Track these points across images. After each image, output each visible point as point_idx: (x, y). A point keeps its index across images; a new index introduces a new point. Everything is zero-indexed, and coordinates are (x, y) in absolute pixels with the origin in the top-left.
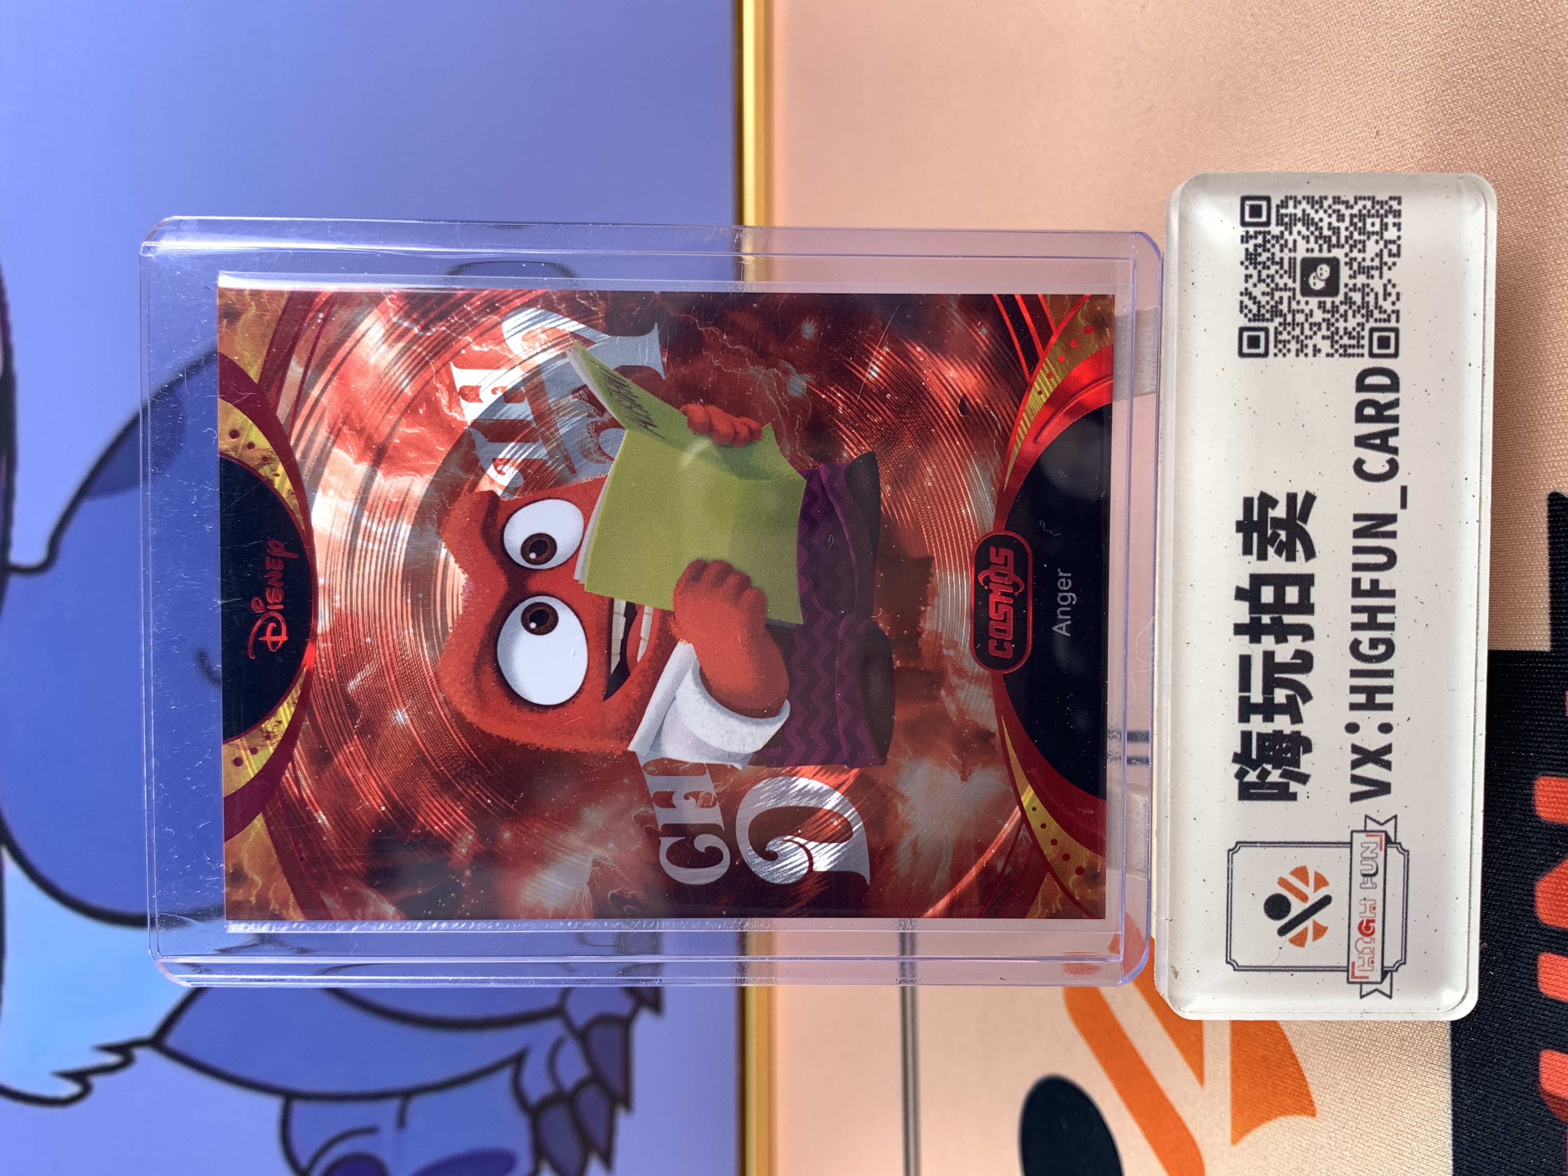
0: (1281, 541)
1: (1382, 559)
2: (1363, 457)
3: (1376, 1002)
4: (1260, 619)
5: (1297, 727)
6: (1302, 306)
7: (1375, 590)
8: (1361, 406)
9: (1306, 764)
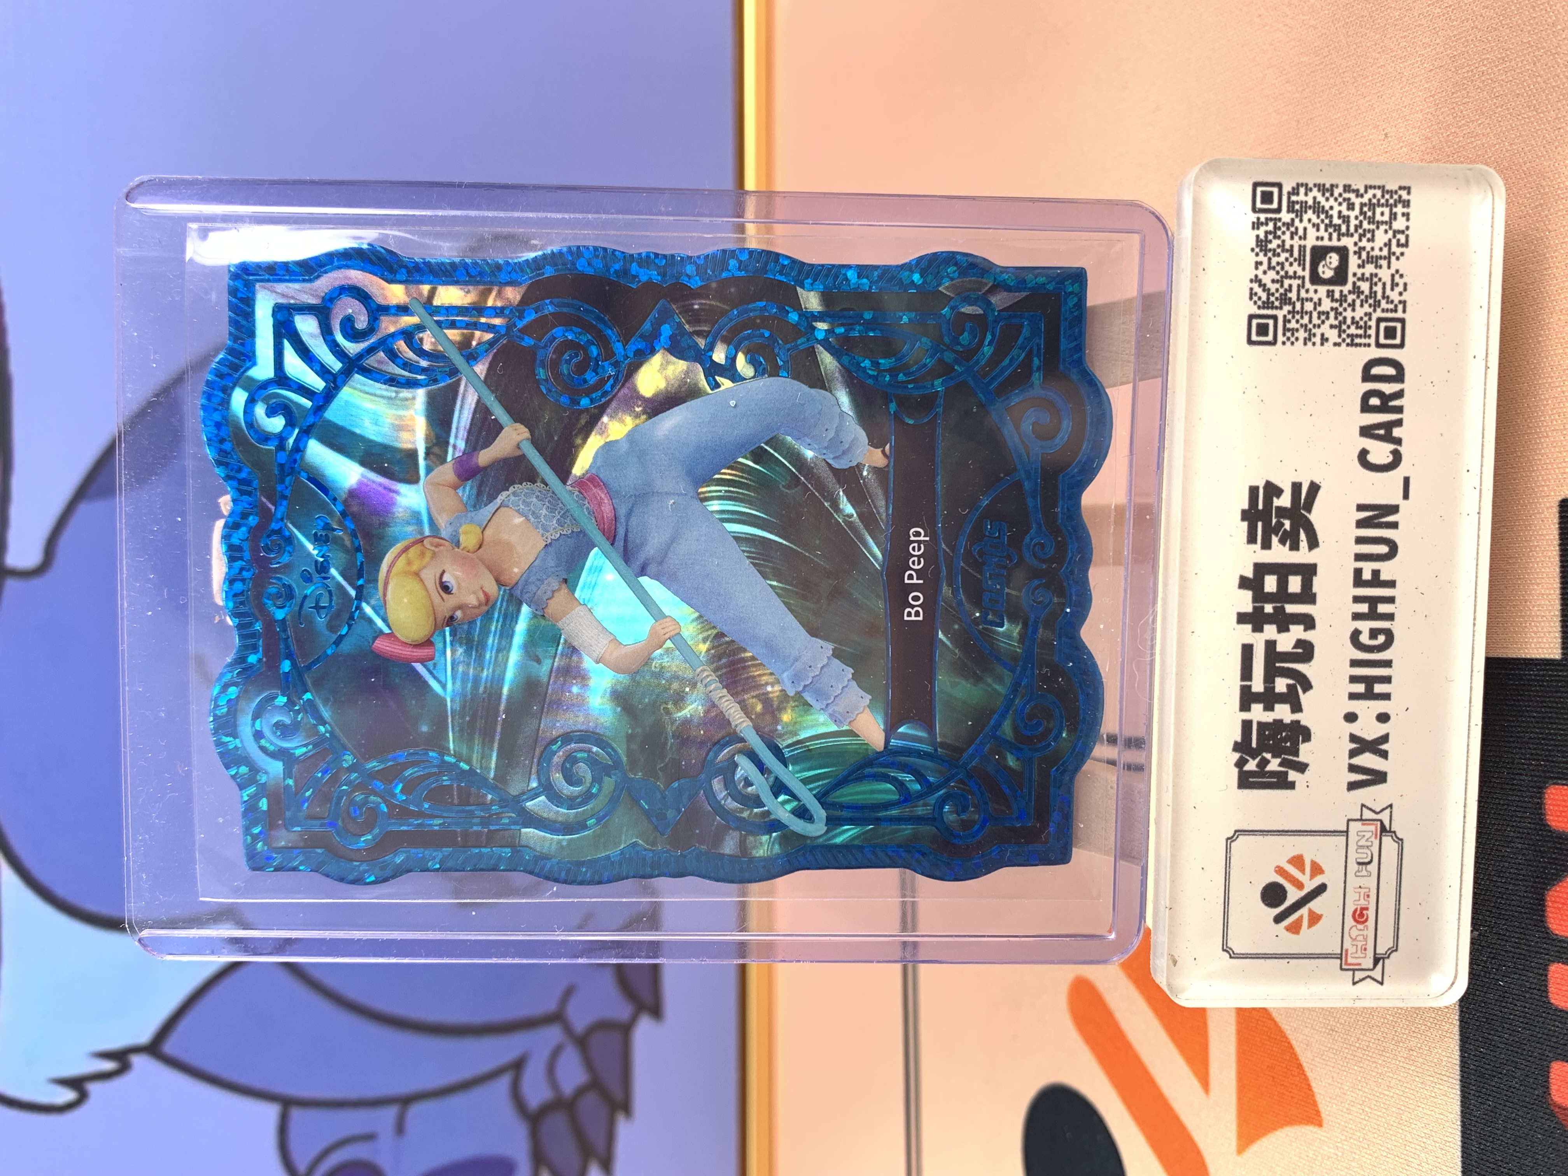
0: (1285, 530)
1: (1383, 549)
2: (1368, 448)
3: (1368, 988)
4: (1263, 608)
5: (1297, 716)
6: (1311, 294)
7: (1376, 580)
8: (1367, 396)
9: (1306, 752)
